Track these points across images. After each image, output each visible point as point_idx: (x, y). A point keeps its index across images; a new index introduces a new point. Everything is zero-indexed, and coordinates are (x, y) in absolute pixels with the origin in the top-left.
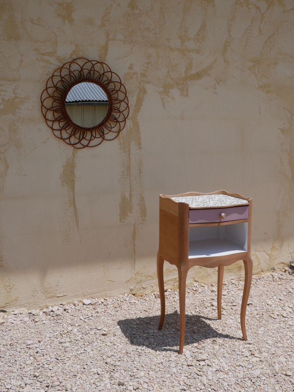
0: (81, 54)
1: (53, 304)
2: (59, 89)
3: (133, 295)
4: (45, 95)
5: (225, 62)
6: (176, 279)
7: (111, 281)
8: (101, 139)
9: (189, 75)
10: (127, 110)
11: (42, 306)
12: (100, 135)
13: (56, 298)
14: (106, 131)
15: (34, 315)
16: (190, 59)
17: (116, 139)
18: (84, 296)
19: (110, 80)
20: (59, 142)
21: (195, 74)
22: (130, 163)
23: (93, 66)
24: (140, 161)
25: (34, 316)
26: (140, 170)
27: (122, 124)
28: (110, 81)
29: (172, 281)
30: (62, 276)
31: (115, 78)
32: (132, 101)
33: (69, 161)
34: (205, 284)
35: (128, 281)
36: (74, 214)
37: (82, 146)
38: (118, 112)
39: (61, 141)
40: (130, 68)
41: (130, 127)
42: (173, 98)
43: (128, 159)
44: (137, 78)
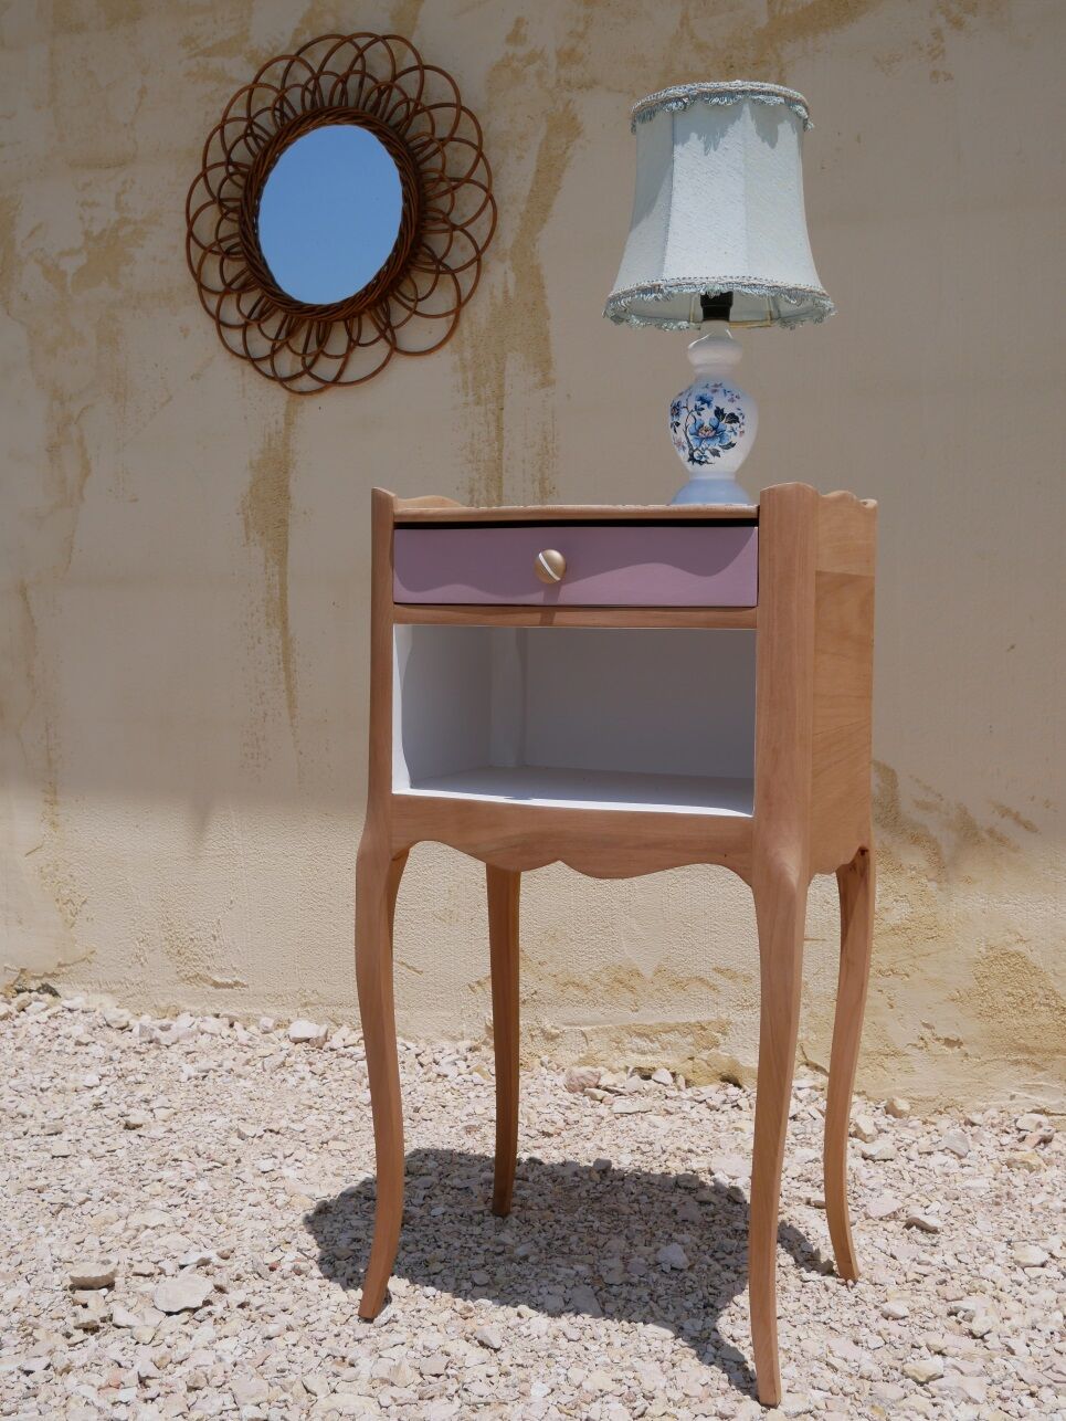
2: (239, 168)
4: (200, 196)
6: (703, 1029)
7: (409, 967)
8: (381, 349)
9: (790, 11)
10: (484, 213)
12: (378, 330)
13: (211, 989)
14: (399, 313)
17: (447, 346)
18: (306, 1005)
19: (413, 102)
20: (241, 371)
22: (500, 450)
23: (360, 55)
24: (545, 439)
26: (542, 481)
27: (466, 278)
28: (418, 107)
29: (684, 1035)
30: (231, 902)
31: (438, 89)
32: (515, 179)
33: (273, 443)
34: (864, 1093)
35: (478, 982)
36: (281, 658)
37: (318, 385)
38: (445, 230)
39: (246, 367)
40: (515, 37)
41: (506, 292)
43: (493, 434)
44: (539, 75)
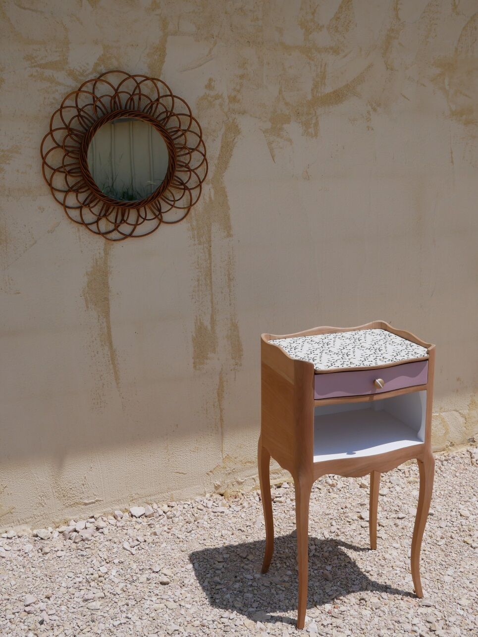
0: (114, 64)
1: (77, 517)
2: (75, 132)
3: (220, 495)
4: (49, 144)
5: (388, 68)
7: (182, 473)
8: (155, 222)
9: (320, 95)
10: (203, 164)
11: (57, 520)
12: (155, 214)
13: (83, 507)
14: (165, 207)
15: (42, 539)
16: (321, 66)
17: (185, 220)
18: (133, 500)
19: (169, 111)
20: (78, 230)
21: (331, 93)
22: (211, 263)
24: (230, 258)
25: (43, 541)
26: (229, 274)
27: (195, 193)
28: (170, 114)
30: (91, 468)
31: (179, 108)
32: (213, 149)
33: (98, 263)
35: (211, 471)
36: (110, 359)
37: (122, 236)
38: (187, 171)
39: (82, 228)
40: (209, 86)
41: (210, 198)
42: (290, 141)
43: (207, 257)
44: (221, 105)
